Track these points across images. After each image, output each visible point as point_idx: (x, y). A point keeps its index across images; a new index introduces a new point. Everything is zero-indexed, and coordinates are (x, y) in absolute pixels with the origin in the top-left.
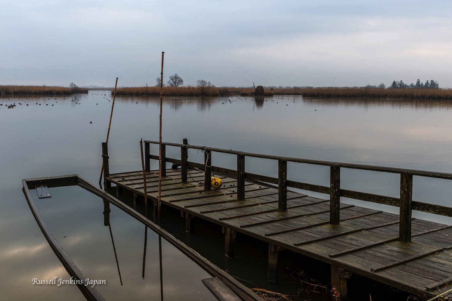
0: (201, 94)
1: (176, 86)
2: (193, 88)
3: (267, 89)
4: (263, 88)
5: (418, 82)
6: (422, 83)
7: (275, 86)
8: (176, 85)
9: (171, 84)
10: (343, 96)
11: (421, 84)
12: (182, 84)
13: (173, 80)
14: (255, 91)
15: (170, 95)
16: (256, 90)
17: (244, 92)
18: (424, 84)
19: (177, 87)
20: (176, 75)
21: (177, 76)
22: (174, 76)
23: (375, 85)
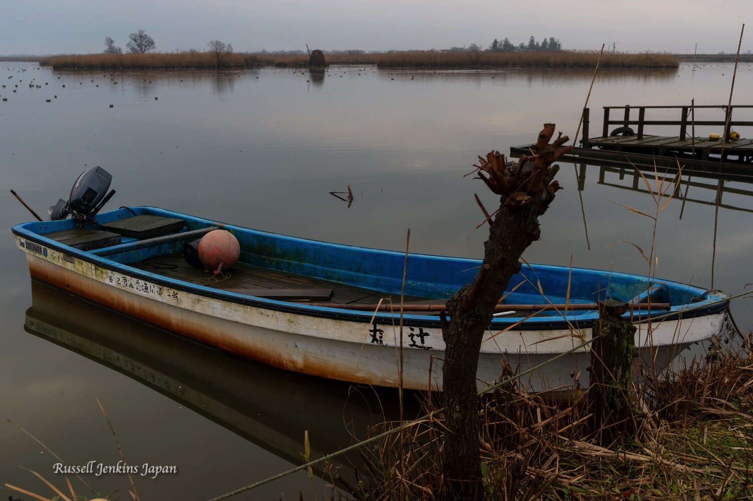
0: (216, 65)
1: (143, 52)
2: (198, 55)
3: (329, 55)
4: (323, 52)
5: (532, 41)
6: (537, 42)
7: (300, 50)
8: (143, 50)
9: (133, 49)
10: (442, 66)
11: (535, 44)
12: (153, 48)
13: (135, 40)
14: (309, 58)
15: (163, 67)
16: (311, 58)
17: (280, 60)
18: (540, 44)
19: (146, 52)
20: (141, 32)
21: (143, 34)
22: (138, 34)
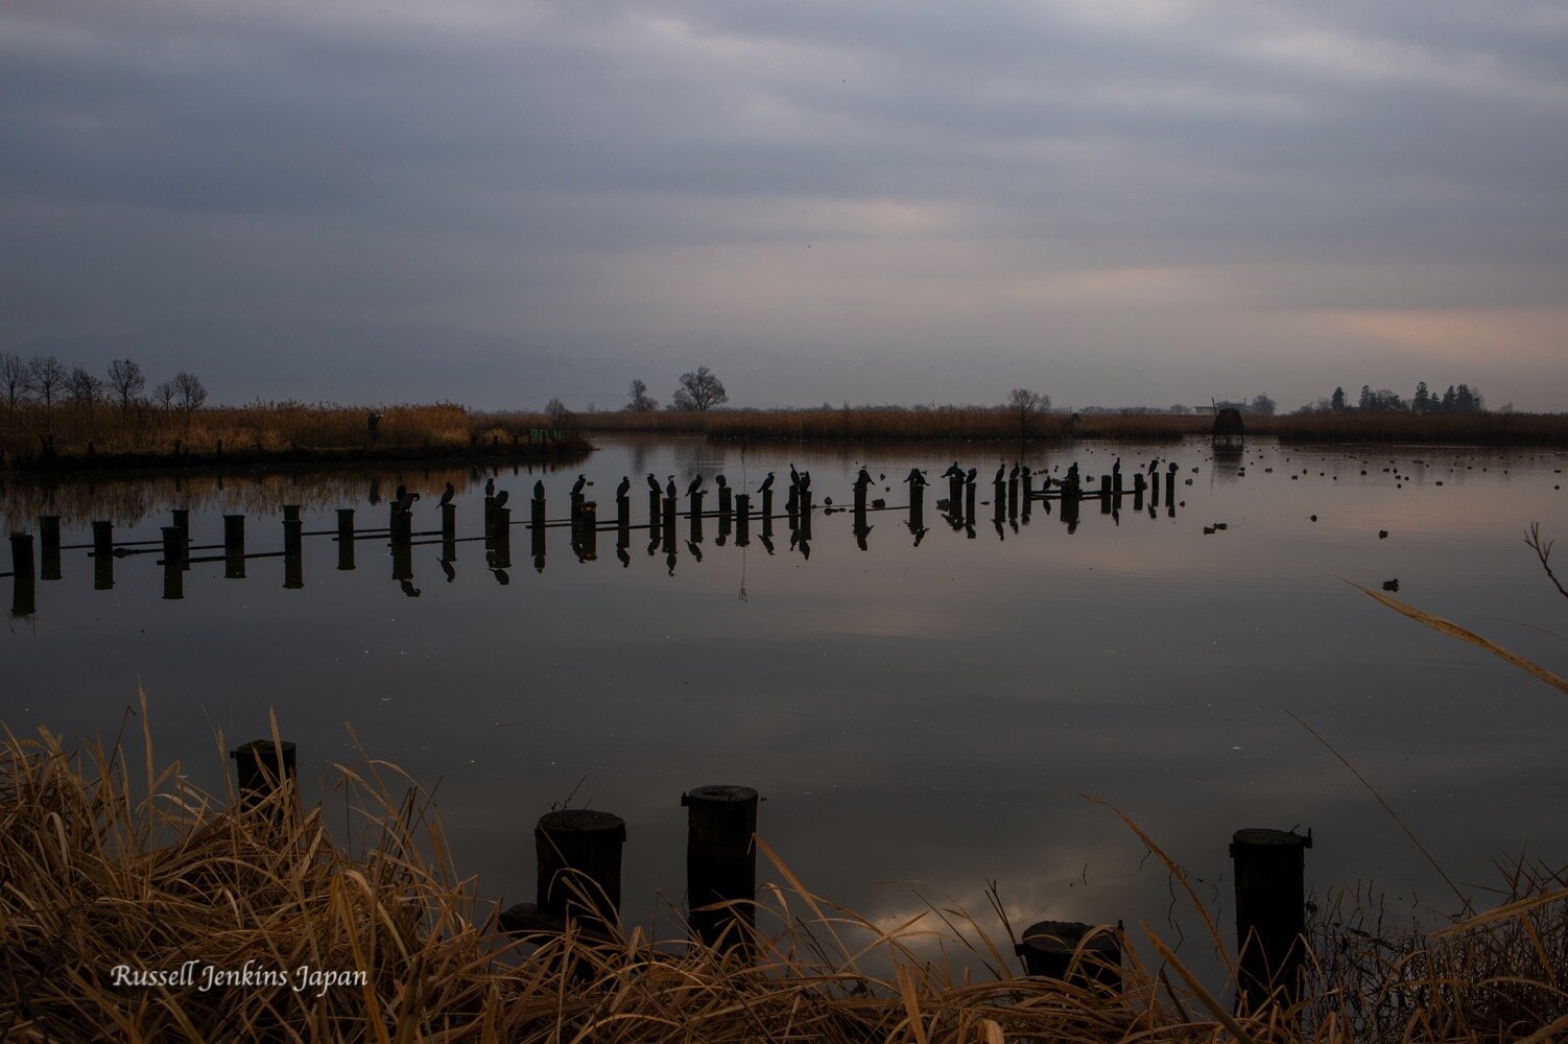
1: (704, 408)
5: (1422, 391)
6: (1434, 394)
8: (704, 404)
9: (684, 401)
11: (1430, 397)
12: (723, 400)
13: (690, 385)
16: (1217, 423)
18: (1441, 398)
20: (703, 371)
21: (706, 375)
22: (697, 373)
23: (1242, 401)
